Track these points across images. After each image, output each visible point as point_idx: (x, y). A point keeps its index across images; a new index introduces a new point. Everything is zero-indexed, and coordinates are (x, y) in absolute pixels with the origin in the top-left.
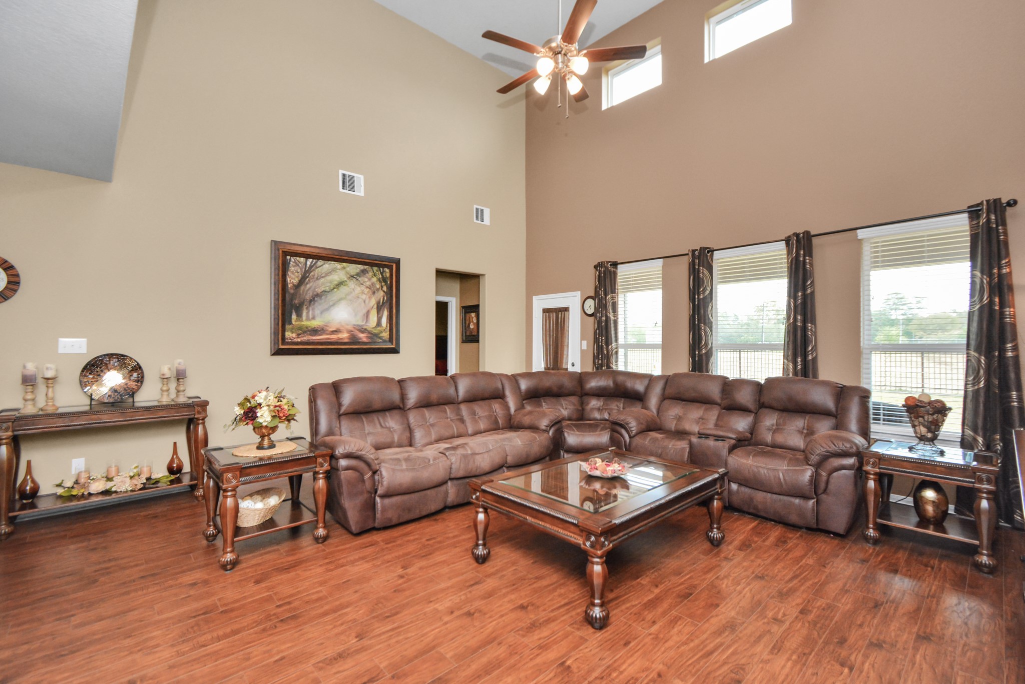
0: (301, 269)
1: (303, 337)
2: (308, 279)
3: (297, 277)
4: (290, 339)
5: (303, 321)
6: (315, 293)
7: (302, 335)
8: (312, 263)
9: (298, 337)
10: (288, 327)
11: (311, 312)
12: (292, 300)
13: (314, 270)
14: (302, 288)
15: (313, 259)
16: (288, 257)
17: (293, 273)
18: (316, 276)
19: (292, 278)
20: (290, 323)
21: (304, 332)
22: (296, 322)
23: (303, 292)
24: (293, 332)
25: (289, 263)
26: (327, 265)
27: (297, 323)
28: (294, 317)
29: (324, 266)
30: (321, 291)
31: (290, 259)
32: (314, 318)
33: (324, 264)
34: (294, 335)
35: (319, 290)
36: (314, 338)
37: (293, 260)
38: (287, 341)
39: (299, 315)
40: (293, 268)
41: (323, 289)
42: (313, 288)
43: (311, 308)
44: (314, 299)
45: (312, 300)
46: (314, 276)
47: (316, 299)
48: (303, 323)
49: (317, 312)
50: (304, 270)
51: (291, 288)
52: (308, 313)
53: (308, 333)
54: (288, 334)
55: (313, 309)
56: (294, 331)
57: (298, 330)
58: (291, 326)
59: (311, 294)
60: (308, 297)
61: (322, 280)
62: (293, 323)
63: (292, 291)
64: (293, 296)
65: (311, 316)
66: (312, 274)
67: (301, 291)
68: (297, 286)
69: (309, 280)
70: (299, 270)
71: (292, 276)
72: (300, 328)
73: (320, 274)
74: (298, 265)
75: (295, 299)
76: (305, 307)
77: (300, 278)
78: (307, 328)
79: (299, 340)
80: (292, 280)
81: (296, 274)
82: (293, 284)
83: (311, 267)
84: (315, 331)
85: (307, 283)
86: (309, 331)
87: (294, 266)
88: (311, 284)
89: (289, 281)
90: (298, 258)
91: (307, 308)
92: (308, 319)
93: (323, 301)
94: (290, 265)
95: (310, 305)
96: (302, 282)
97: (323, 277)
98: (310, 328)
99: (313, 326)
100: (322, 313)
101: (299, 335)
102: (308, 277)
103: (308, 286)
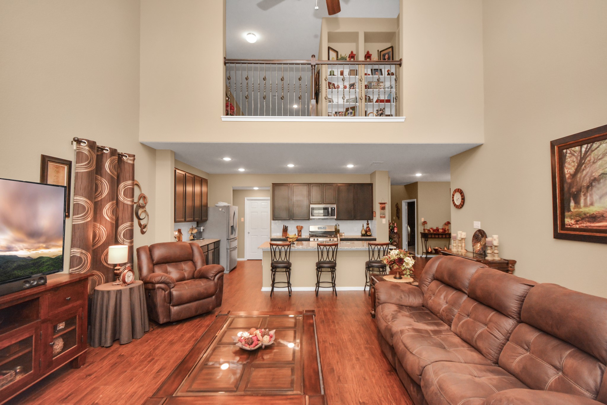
0: (577, 158)
1: (581, 223)
2: (583, 166)
3: (574, 166)
4: (570, 225)
5: (581, 208)
6: (592, 178)
7: (580, 222)
8: (586, 148)
9: (577, 224)
10: (567, 214)
11: (588, 198)
12: (569, 188)
13: (590, 155)
14: (579, 175)
15: (588, 144)
16: (565, 151)
17: (569, 164)
18: (592, 161)
19: (569, 169)
20: (569, 210)
21: (583, 219)
22: (574, 209)
23: (580, 179)
24: (571, 219)
25: (566, 156)
26: (604, 145)
27: (576, 210)
28: (572, 204)
29: (601, 147)
30: (599, 174)
31: (566, 151)
32: (592, 204)
33: (601, 144)
34: (573, 222)
35: (596, 175)
36: (593, 225)
37: (568, 151)
38: (566, 226)
39: (577, 202)
40: (569, 159)
41: (601, 172)
42: (589, 174)
43: (588, 195)
44: (591, 184)
45: (590, 186)
46: (589, 161)
47: (594, 184)
48: (581, 210)
49: (596, 197)
50: (579, 158)
51: (568, 178)
52: (585, 200)
53: (587, 219)
54: (568, 221)
55: (591, 195)
56: (572, 217)
57: (576, 216)
58: (570, 213)
59: (588, 180)
60: (585, 184)
61: (599, 163)
62: (572, 210)
63: (569, 181)
64: (571, 185)
65: (589, 202)
66: (588, 159)
67: (578, 179)
68: (574, 175)
69: (585, 167)
70: (575, 159)
71: (569, 166)
72: (578, 215)
73: (596, 157)
74: (574, 155)
75: (573, 188)
76: (582, 194)
77: (576, 167)
78: (585, 214)
79: (578, 226)
80: (569, 171)
81: (573, 164)
82: (570, 174)
83: (586, 152)
84: (594, 218)
85: (583, 170)
86: (587, 217)
87: (570, 157)
88: (588, 170)
89: (566, 172)
90: (573, 149)
91: (584, 195)
92: (586, 206)
93: (602, 185)
94: (567, 157)
95: (587, 191)
96: (578, 170)
97: (600, 159)
98: (588, 215)
99: (592, 213)
100: (601, 198)
101: (577, 221)
102: (584, 163)
103: (585, 172)
